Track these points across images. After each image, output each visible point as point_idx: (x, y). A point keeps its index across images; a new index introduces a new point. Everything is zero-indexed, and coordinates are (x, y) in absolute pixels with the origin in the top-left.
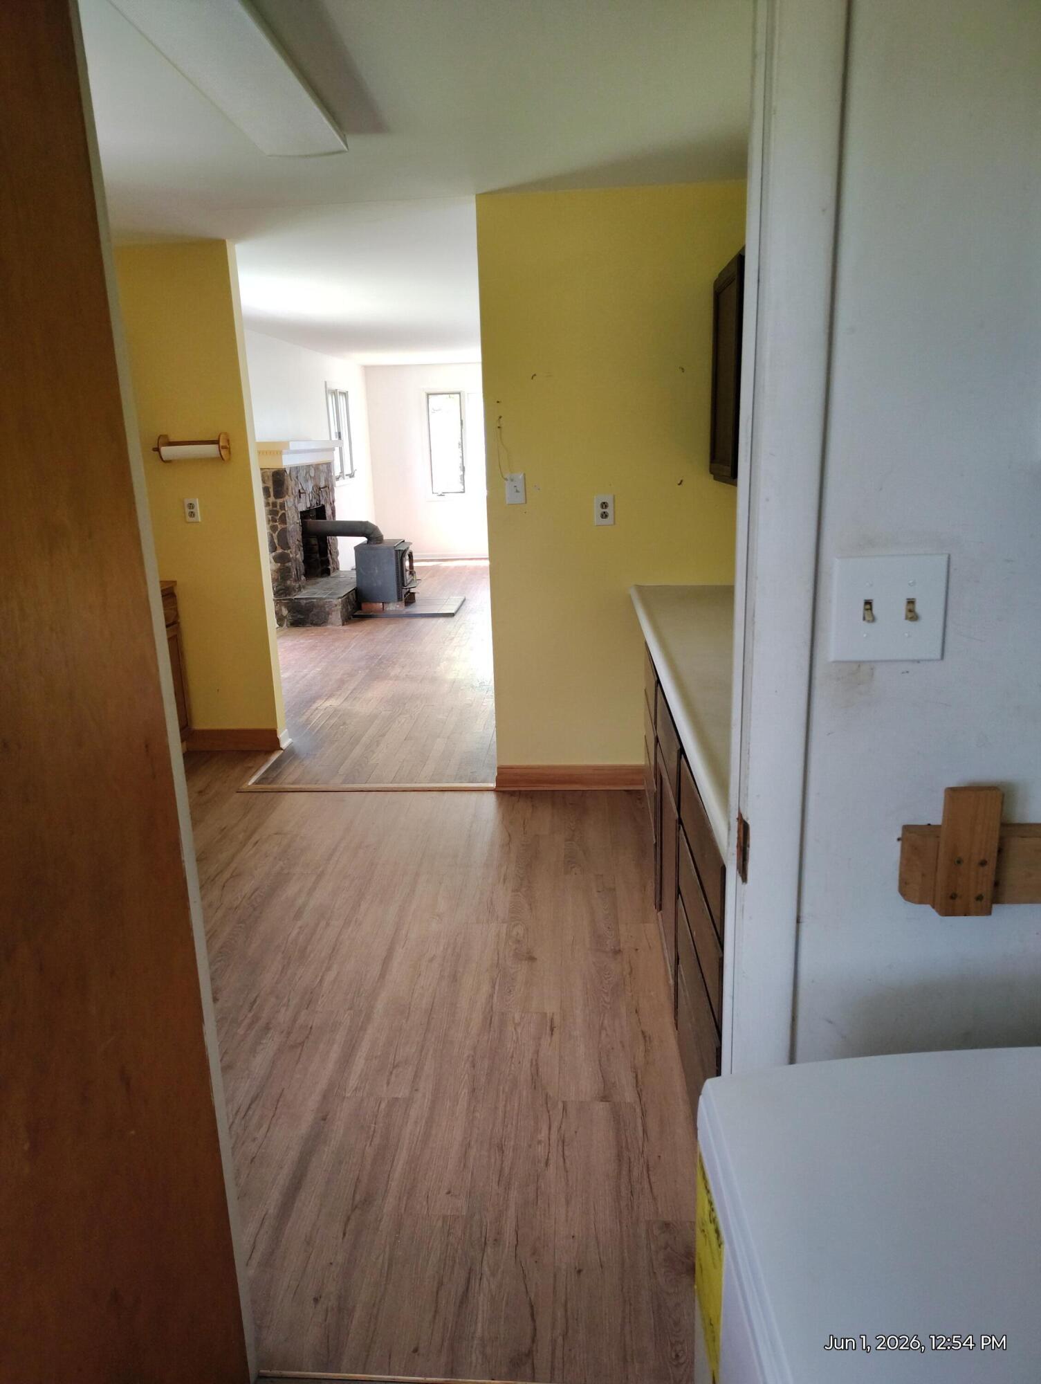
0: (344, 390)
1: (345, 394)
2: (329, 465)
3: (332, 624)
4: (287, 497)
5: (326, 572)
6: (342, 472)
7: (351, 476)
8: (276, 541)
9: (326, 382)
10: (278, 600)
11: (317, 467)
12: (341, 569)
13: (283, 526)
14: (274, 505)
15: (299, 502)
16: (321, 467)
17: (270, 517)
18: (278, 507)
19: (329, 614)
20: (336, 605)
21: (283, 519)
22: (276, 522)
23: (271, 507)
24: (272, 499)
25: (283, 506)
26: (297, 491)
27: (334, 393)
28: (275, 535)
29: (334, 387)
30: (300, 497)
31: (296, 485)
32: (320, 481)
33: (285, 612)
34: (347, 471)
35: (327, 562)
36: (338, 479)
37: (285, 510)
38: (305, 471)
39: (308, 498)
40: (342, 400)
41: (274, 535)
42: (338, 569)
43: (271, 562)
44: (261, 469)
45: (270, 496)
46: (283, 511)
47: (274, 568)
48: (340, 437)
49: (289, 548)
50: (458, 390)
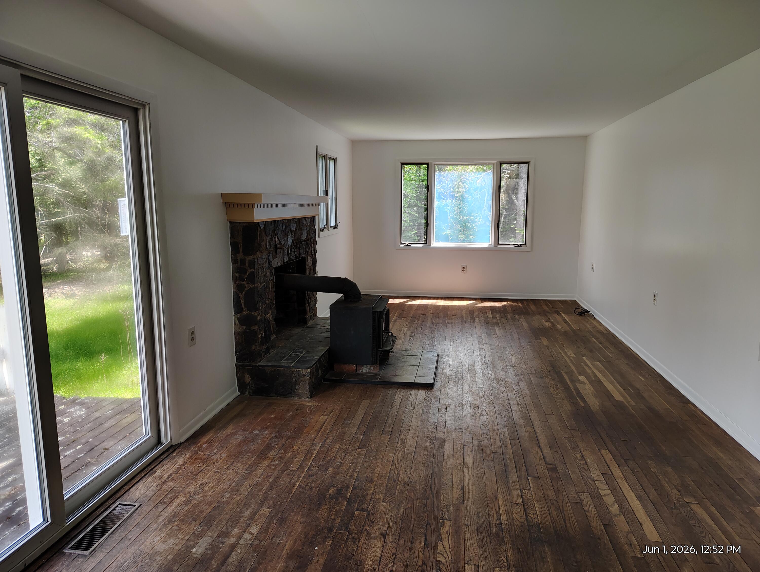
0: (334, 156)
1: (334, 160)
2: (312, 219)
3: (299, 396)
4: (259, 254)
5: (303, 322)
6: (327, 224)
7: (335, 227)
8: (242, 301)
9: (317, 146)
10: (240, 366)
11: (299, 221)
12: (318, 315)
13: (251, 286)
14: (243, 262)
15: (274, 258)
16: (304, 221)
17: (237, 275)
18: (247, 265)
19: (296, 384)
20: (304, 376)
21: (252, 279)
22: (244, 281)
23: (239, 264)
24: (241, 256)
25: (252, 264)
26: (272, 246)
27: (325, 157)
28: (242, 295)
29: (325, 153)
30: (276, 252)
31: (272, 240)
32: (302, 234)
33: (248, 379)
34: (332, 223)
35: (305, 313)
36: (322, 230)
37: (254, 268)
38: (284, 226)
39: (286, 253)
40: (331, 164)
41: (240, 295)
42: (316, 315)
43: (235, 324)
44: (231, 223)
45: (238, 253)
46: (252, 270)
47: (238, 330)
48: (327, 195)
49: (257, 309)
50: (427, 162)
